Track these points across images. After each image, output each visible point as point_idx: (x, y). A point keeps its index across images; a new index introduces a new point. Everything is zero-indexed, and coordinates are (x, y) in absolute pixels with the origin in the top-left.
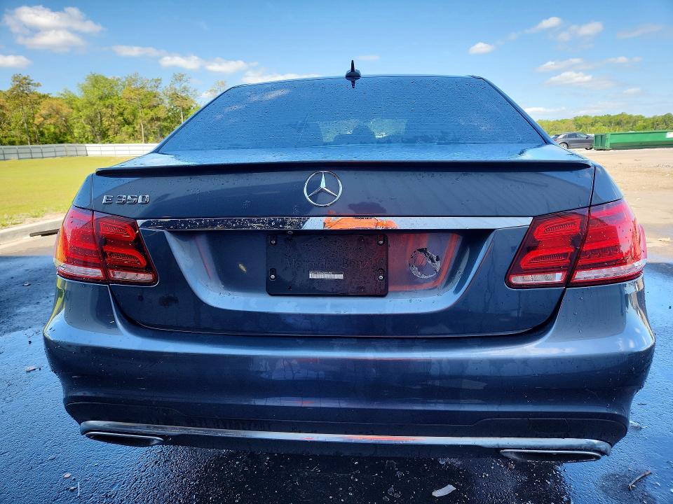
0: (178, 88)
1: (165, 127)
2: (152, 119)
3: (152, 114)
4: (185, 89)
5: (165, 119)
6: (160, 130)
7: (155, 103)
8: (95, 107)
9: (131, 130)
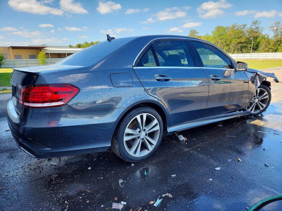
0: (254, 28)
1: (244, 46)
2: (238, 43)
3: (238, 41)
4: (257, 28)
5: (245, 43)
6: (241, 48)
7: (241, 36)
8: (216, 39)
9: (228, 48)
